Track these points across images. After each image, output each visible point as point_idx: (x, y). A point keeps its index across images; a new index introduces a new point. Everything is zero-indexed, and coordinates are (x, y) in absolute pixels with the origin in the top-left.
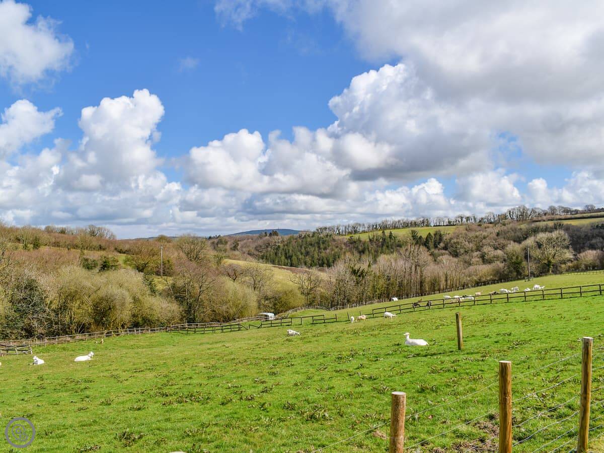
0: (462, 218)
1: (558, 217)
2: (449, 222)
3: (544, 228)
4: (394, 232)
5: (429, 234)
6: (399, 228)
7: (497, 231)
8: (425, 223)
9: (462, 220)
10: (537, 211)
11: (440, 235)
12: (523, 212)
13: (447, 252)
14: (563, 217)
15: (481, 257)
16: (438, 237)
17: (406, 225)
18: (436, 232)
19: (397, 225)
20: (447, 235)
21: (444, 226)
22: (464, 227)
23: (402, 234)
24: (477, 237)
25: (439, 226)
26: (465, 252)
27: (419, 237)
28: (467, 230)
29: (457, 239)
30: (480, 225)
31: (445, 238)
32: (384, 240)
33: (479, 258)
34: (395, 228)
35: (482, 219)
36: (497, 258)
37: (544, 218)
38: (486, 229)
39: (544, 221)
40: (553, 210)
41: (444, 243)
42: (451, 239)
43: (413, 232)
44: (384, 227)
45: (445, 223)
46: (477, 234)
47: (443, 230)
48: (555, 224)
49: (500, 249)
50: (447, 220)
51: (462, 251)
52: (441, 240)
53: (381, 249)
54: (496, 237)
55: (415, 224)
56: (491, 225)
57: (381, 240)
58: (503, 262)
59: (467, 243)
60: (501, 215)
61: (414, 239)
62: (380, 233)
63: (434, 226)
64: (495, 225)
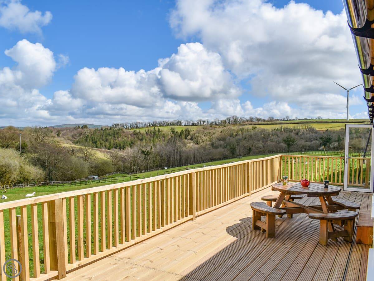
0: (200, 121)
1: (254, 123)
2: (193, 124)
3: (247, 129)
4: (161, 128)
5: (182, 130)
6: (163, 126)
7: (221, 130)
8: (179, 123)
9: (200, 123)
10: (243, 119)
11: (189, 131)
12: (235, 119)
13: (192, 141)
14: (257, 123)
15: (211, 145)
16: (187, 132)
17: (168, 124)
18: (186, 129)
19: (162, 124)
20: (193, 132)
21: (190, 125)
22: (202, 126)
23: (165, 130)
24: (210, 133)
25: (187, 125)
26: (203, 141)
27: (176, 132)
28: (204, 129)
29: (198, 134)
30: (211, 126)
31: (191, 133)
32: (155, 133)
34: (161, 126)
35: (212, 122)
36: (221, 145)
37: (247, 123)
38: (215, 129)
39: (247, 125)
40: (252, 119)
41: (191, 136)
42: (195, 134)
43: (172, 129)
44: (154, 125)
45: (191, 124)
46: (210, 131)
47: (190, 128)
48: (252, 127)
49: (222, 141)
50: (192, 122)
51: (201, 141)
52: (189, 134)
53: (153, 138)
54: (221, 134)
55: (173, 124)
56: (218, 126)
57: (153, 133)
58: (223, 148)
59: (204, 136)
60: (223, 121)
61: (173, 133)
62: (152, 129)
63: (184, 125)
64: (220, 126)
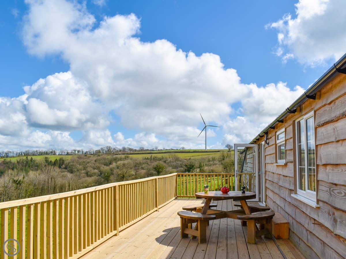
0: (75, 151)
1: (126, 153)
2: (68, 153)
3: (120, 158)
4: (34, 157)
5: (56, 159)
6: (37, 155)
7: (95, 159)
8: (53, 153)
9: (75, 152)
10: (116, 149)
11: (63, 160)
12: (109, 149)
13: (66, 170)
14: (129, 153)
15: (86, 174)
16: (61, 161)
17: (41, 154)
18: (60, 158)
19: (36, 153)
20: (67, 161)
21: (64, 155)
22: (77, 156)
23: (38, 159)
24: (84, 162)
25: (61, 155)
26: (77, 170)
27: (50, 161)
28: (78, 158)
29: (73, 163)
30: (86, 156)
31: (65, 162)
32: (27, 162)
33: (85, 174)
34: (34, 155)
35: (87, 152)
36: (95, 174)
37: (120, 153)
38: (90, 158)
40: (124, 149)
41: (65, 165)
42: (69, 163)
43: (46, 158)
44: (27, 154)
45: (65, 153)
46: (84, 160)
47: (64, 158)
48: (125, 156)
49: (97, 169)
50: (66, 152)
51: (75, 170)
52: (63, 163)
53: (25, 168)
54: (95, 163)
55: (47, 153)
56: (92, 156)
57: (25, 162)
58: (98, 176)
59: (78, 165)
60: (97, 151)
61: (46, 162)
62: (25, 158)
63: (58, 155)
64: (94, 156)
